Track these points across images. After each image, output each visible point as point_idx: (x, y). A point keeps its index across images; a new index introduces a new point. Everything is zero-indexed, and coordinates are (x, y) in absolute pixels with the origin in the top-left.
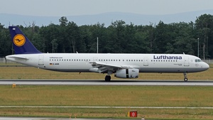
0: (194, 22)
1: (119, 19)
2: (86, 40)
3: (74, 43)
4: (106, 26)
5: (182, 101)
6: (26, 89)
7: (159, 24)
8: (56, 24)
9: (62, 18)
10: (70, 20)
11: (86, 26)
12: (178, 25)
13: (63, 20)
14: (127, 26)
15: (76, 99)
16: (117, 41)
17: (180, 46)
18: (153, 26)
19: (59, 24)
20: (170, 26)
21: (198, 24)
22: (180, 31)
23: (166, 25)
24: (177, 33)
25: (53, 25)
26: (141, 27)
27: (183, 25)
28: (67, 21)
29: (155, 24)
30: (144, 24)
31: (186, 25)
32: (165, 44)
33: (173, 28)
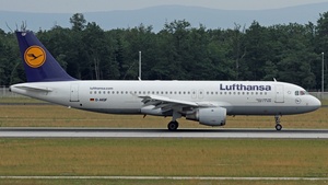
0: (316, 24)
1: (180, 18)
2: (119, 57)
3: (96, 61)
4: (156, 31)
5: (294, 167)
6: (10, 144)
7: (252, 27)
8: (64, 27)
9: (76, 16)
10: (89, 20)
11: (119, 31)
12: (286, 28)
13: (77, 19)
14: (194, 30)
15: (101, 163)
16: (175, 58)
17: (290, 67)
18: (241, 30)
19: (70, 26)
20: (271, 30)
21: (323, 27)
22: (290, 40)
23: (264, 28)
24: (284, 43)
25: (59, 28)
26: (218, 32)
27: (295, 29)
28: (84, 21)
29: (244, 26)
30: (224, 28)
31: (300, 28)
32: (263, 63)
33: (277, 34)
